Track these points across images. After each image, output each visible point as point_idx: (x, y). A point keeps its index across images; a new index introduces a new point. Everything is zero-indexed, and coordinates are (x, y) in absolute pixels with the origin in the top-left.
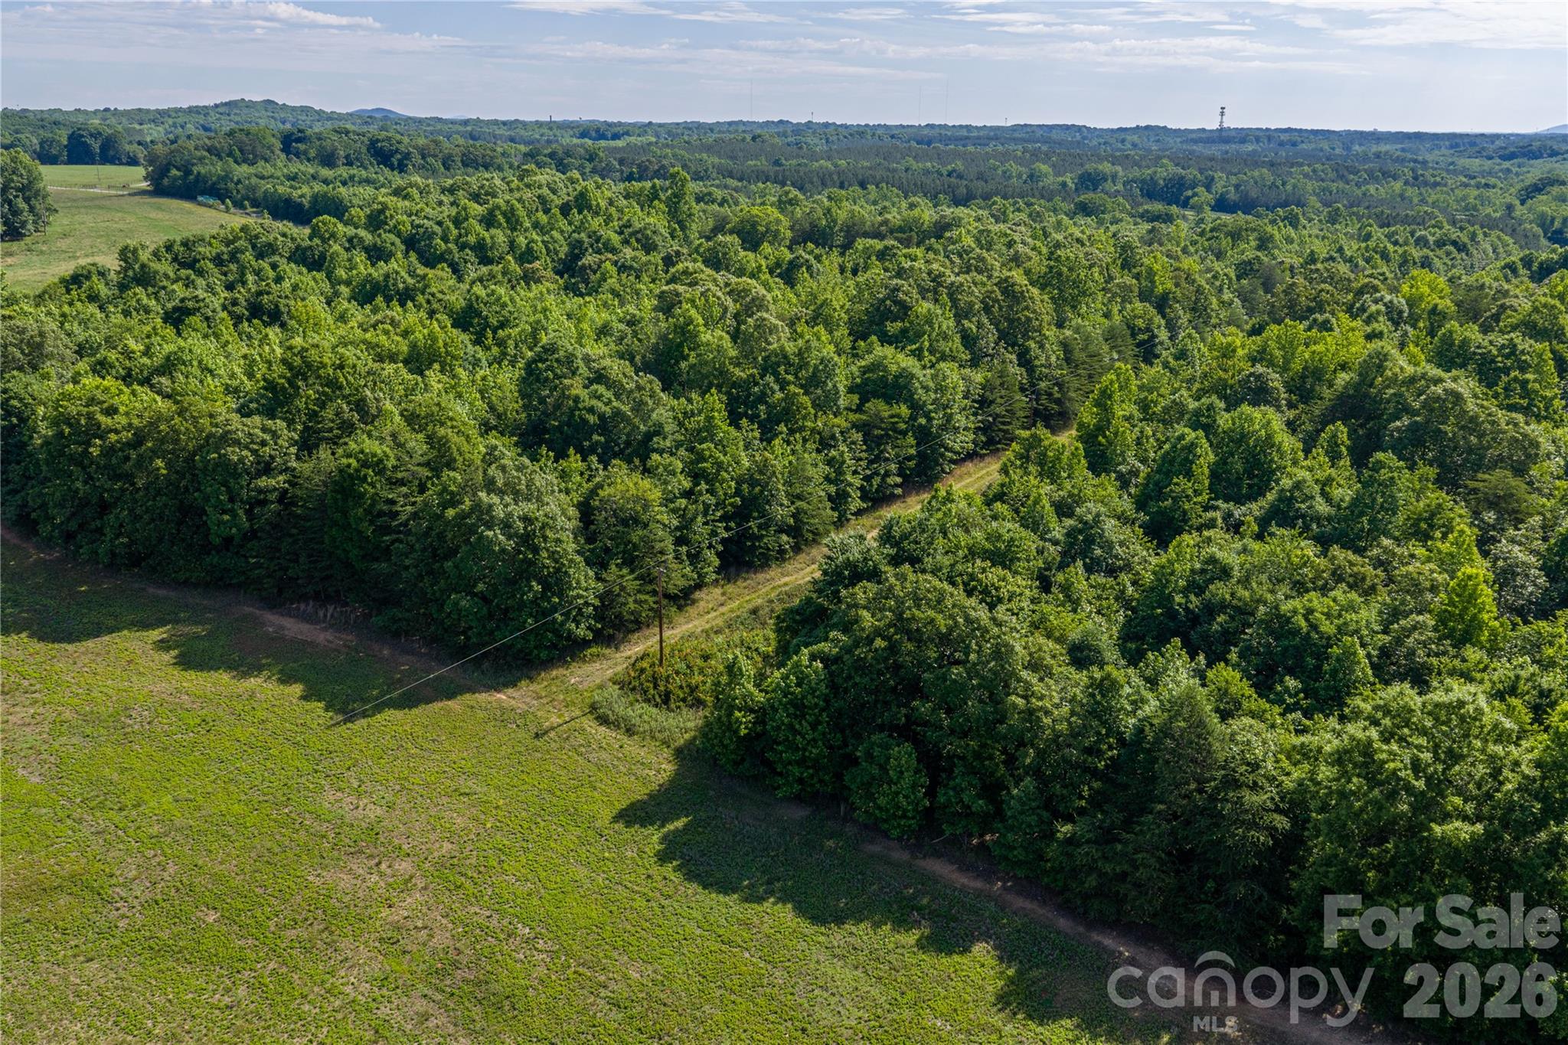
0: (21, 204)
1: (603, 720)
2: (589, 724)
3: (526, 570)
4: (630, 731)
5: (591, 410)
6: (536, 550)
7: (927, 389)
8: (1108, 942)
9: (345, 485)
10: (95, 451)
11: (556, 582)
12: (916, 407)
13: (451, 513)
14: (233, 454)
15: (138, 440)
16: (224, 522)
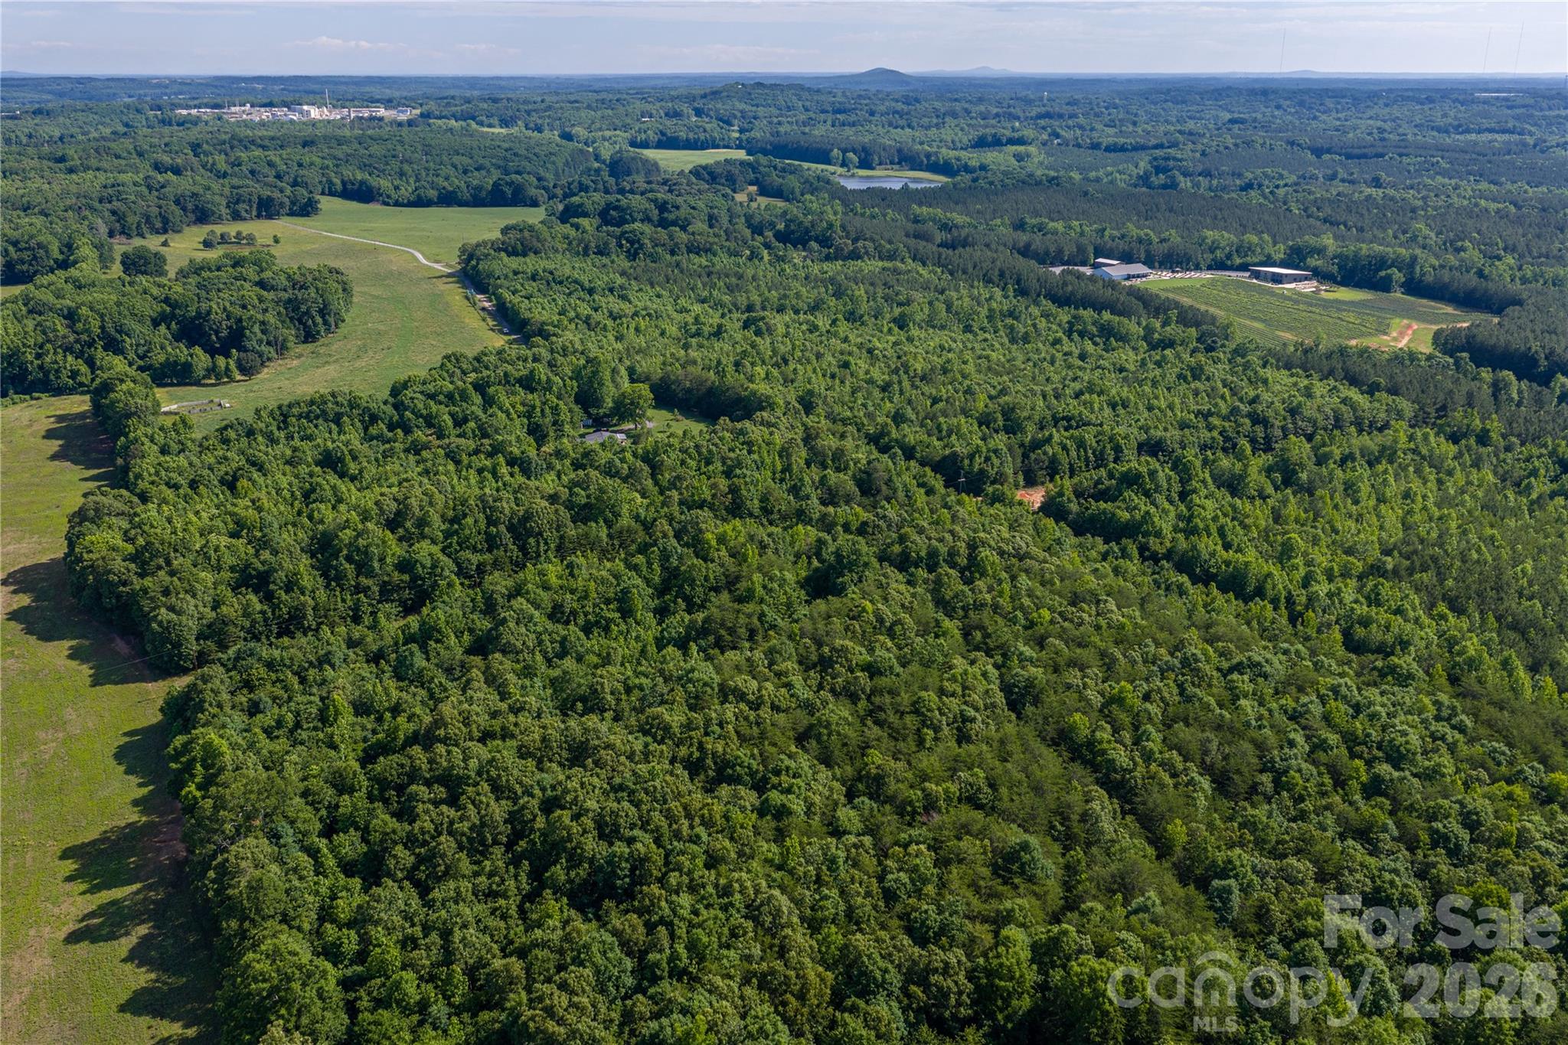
0: (319, 321)
3: (167, 640)
5: (254, 569)
7: (423, 567)
9: (139, 596)
10: (78, 568)
13: (152, 613)
14: (111, 577)
16: (108, 602)
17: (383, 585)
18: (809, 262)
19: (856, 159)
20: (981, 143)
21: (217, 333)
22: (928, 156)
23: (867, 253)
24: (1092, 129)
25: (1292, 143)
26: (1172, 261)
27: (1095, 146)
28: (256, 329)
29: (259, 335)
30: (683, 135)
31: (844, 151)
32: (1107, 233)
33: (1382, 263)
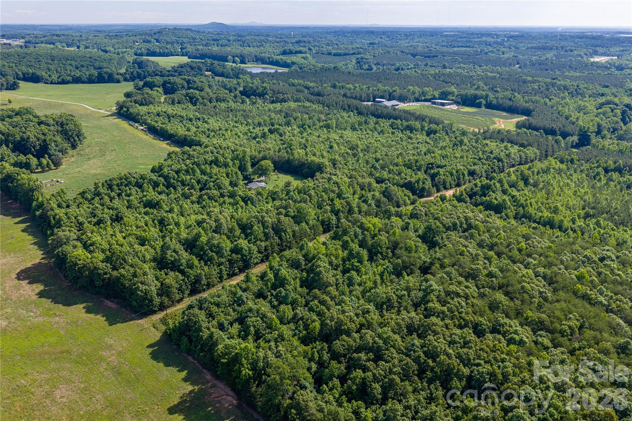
0: (77, 139)
1: (154, 327)
2: (152, 327)
3: (146, 299)
4: (157, 330)
5: (169, 260)
6: (147, 295)
7: (246, 251)
8: (204, 371)
9: (118, 279)
10: (76, 268)
11: (151, 301)
12: (243, 255)
13: (134, 287)
14: (100, 271)
15: (83, 267)
16: (98, 283)
17: (229, 261)
18: (266, 104)
19: (239, 60)
20: (284, 53)
21: (34, 147)
22: (269, 58)
23: (288, 99)
24: (322, 47)
25: (402, 52)
26: (402, 99)
27: (329, 54)
28: (53, 145)
29: (55, 148)
30: (158, 50)
31: (234, 57)
32: (371, 88)
33: (476, 97)
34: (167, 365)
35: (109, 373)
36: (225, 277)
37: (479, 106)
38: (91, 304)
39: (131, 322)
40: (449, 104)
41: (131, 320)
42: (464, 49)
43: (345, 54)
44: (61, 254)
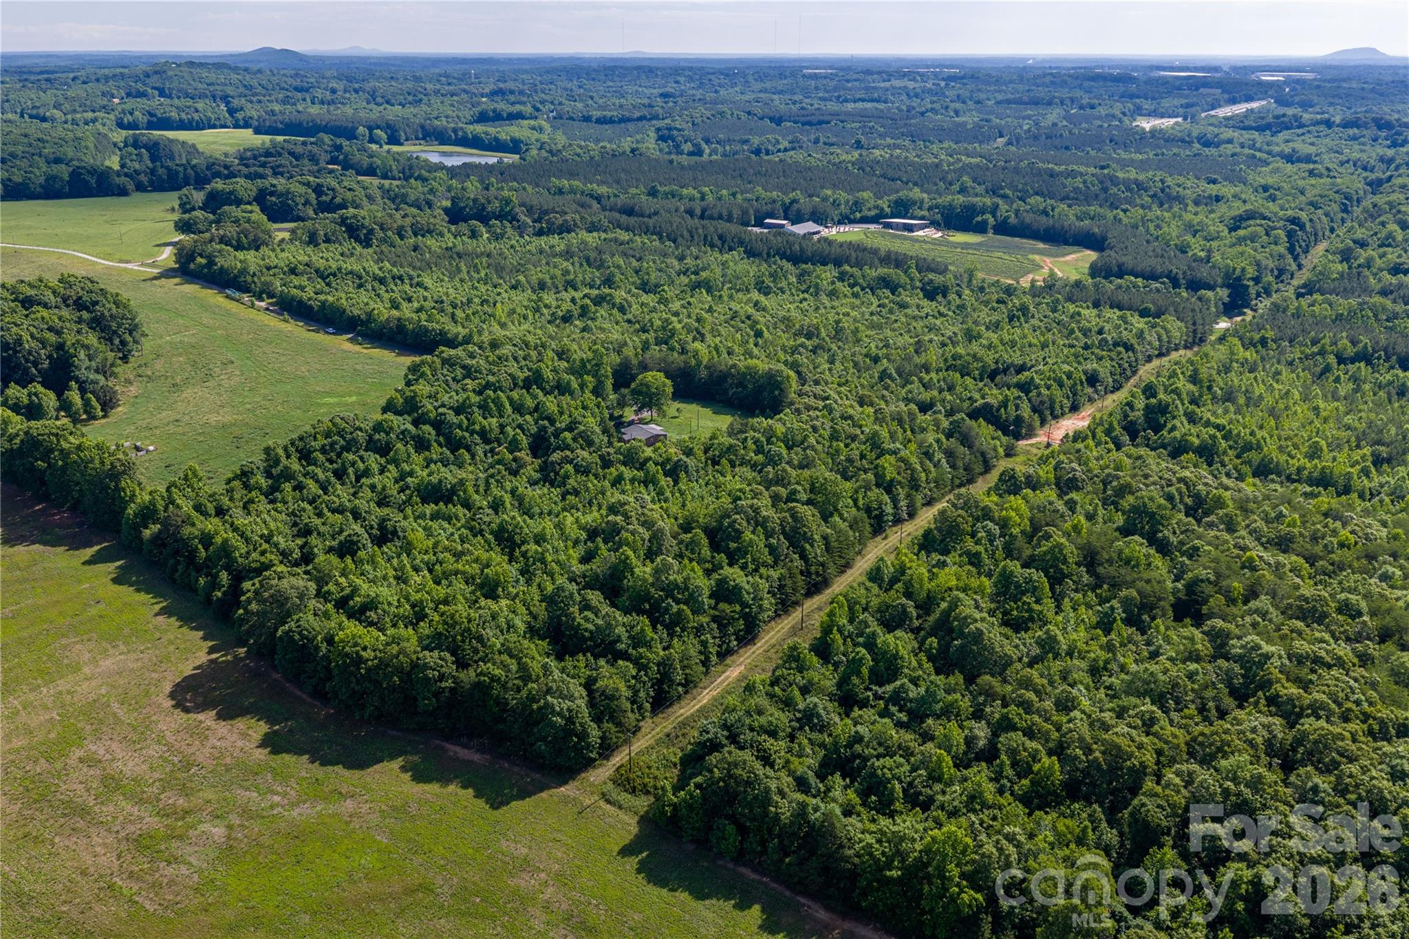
0: (129, 339)
1: (608, 802)
2: (602, 803)
3: (573, 733)
4: (620, 807)
5: (586, 630)
6: (574, 724)
7: (748, 593)
8: (803, 900)
9: (483, 689)
10: (363, 671)
11: (583, 735)
12: (744, 605)
13: (535, 707)
15: (381, 667)
16: (426, 703)
17: (714, 619)
18: (527, 238)
19: (384, 136)
20: (482, 118)
21: (35, 364)
22: (455, 131)
23: (575, 225)
24: (560, 104)
25: (749, 113)
26: (819, 218)
27: (587, 119)
28: (82, 355)
29: (87, 363)
30: (174, 115)
31: (370, 129)
32: (739, 196)
33: (971, 210)
34: (700, 895)
35: (564, 932)
36: (714, 658)
37: (981, 229)
38: (416, 758)
39: (544, 795)
40: (922, 227)
41: (542, 790)
42: (869, 105)
43: (623, 120)
44: (297, 637)
